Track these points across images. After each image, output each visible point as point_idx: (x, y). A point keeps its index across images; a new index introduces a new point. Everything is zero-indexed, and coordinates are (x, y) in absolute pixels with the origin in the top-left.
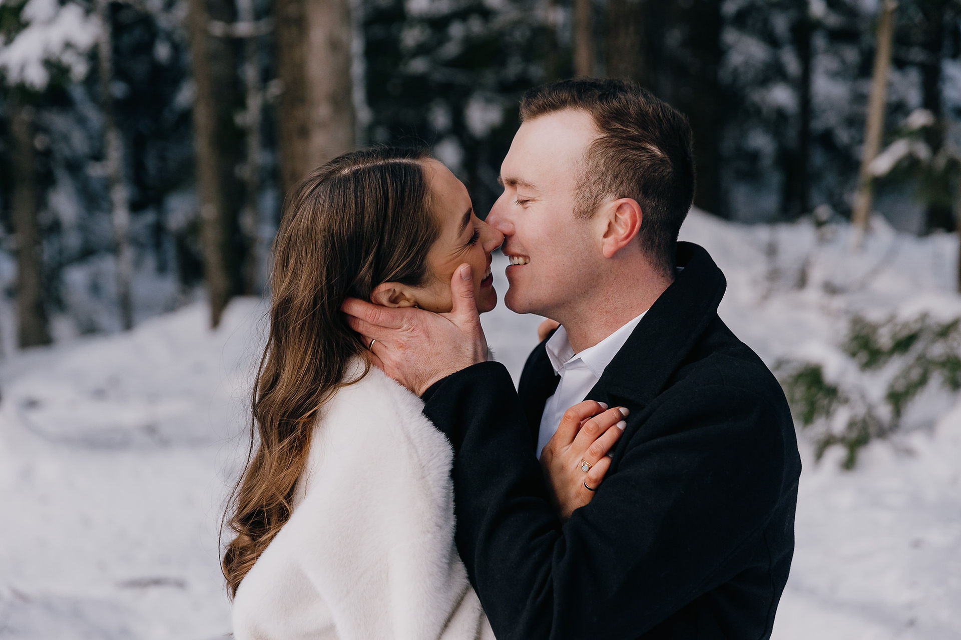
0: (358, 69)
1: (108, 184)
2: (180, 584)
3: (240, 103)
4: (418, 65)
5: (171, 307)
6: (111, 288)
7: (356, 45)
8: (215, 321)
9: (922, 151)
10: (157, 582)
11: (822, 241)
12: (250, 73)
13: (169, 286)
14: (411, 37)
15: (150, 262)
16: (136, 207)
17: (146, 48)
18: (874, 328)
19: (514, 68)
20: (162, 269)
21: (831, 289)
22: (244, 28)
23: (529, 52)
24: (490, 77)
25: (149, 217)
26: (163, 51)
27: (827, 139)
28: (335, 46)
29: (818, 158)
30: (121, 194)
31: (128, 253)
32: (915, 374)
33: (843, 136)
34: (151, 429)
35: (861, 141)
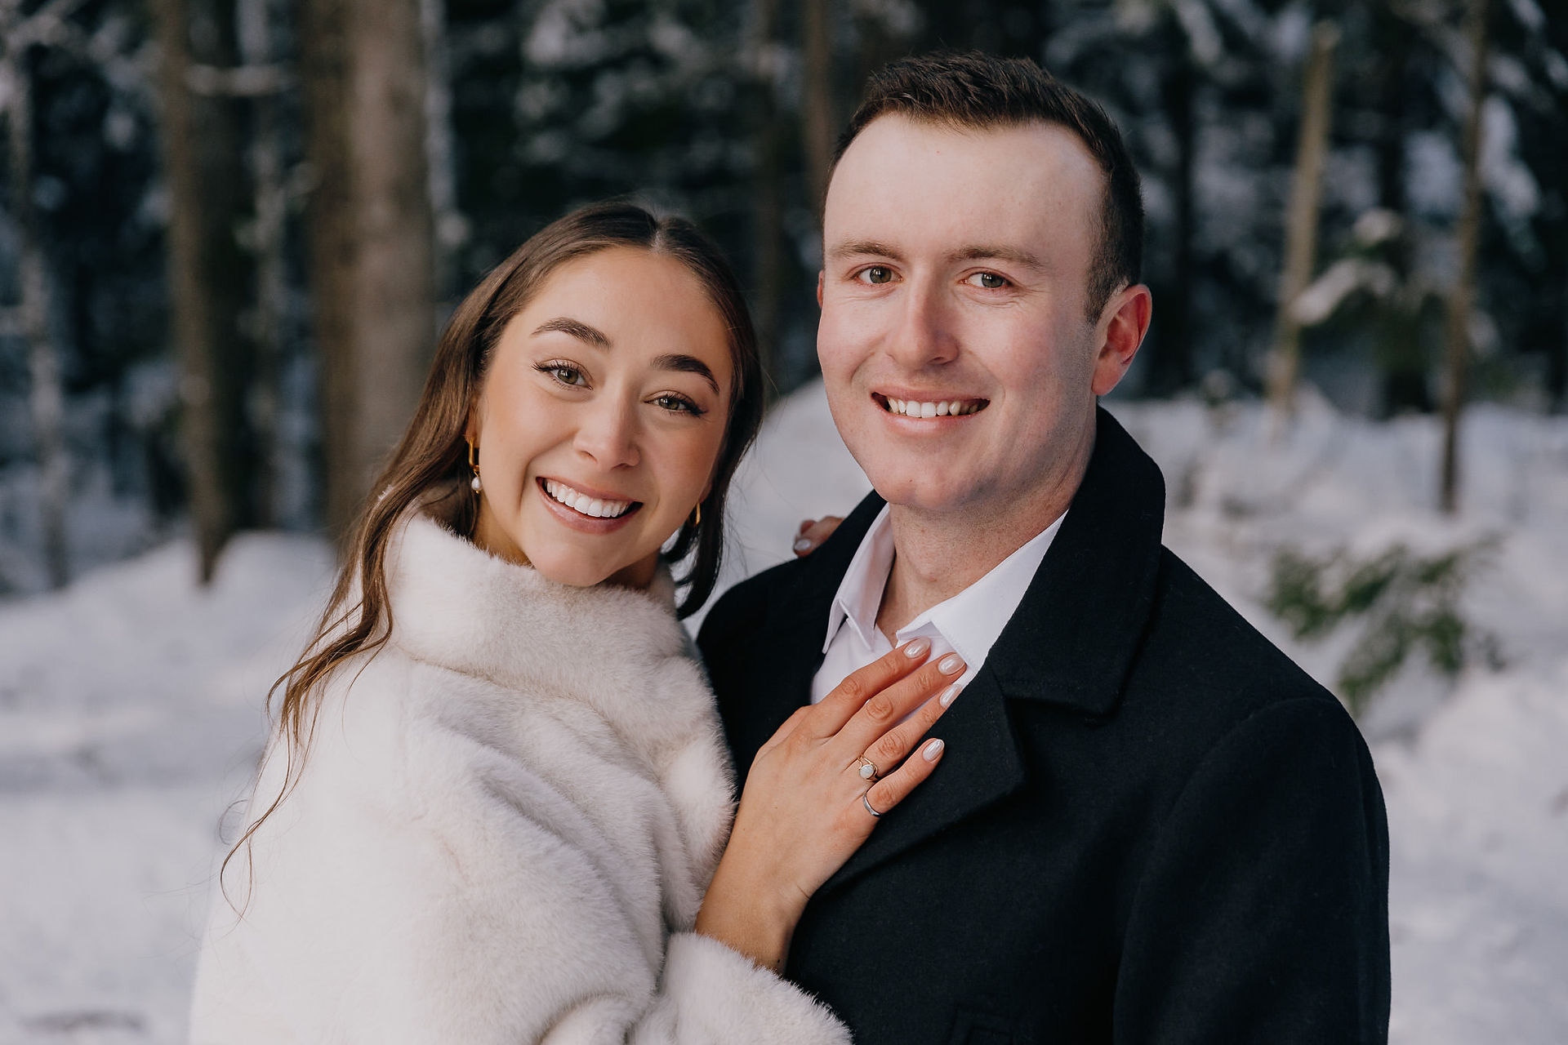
0: (439, 142)
1: (25, 344)
2: (134, 1024)
3: (246, 209)
4: (545, 148)
5: (133, 551)
6: (33, 523)
7: (435, 102)
8: (207, 573)
9: (1381, 280)
10: (94, 1020)
11: (1220, 431)
12: (264, 158)
13: (133, 518)
14: (534, 100)
15: (101, 479)
16: (76, 387)
17: (92, 121)
18: (1311, 571)
19: (703, 152)
20: (120, 489)
21: (1235, 509)
22: (251, 79)
23: (727, 125)
24: (663, 165)
25: (97, 405)
26: (120, 128)
27: (1220, 267)
28: (400, 102)
29: (1206, 299)
30: (46, 365)
31: (61, 465)
32: (1383, 647)
33: (1248, 260)
34: (87, 757)
35: (1279, 267)
